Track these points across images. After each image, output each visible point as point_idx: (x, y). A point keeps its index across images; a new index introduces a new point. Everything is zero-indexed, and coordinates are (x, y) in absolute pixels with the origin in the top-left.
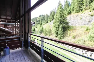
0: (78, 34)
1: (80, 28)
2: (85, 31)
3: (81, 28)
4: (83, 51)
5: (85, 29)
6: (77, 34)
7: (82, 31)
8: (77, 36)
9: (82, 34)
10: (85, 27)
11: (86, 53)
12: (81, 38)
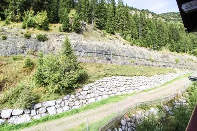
0: (7, 75)
1: (10, 61)
2: (24, 68)
3: (13, 61)
4: (30, 113)
5: (23, 63)
6: (6, 77)
7: (17, 69)
8: (7, 83)
9: (20, 75)
10: (21, 59)
11: (37, 112)
12: (19, 85)
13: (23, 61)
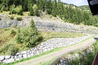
1: (3, 31)
3: (5, 31)
4: (14, 57)
5: (10, 32)
6: (1, 39)
7: (7, 35)
8: (2, 42)
9: (9, 38)
10: (9, 30)
12: (8, 43)
13: (10, 31)
